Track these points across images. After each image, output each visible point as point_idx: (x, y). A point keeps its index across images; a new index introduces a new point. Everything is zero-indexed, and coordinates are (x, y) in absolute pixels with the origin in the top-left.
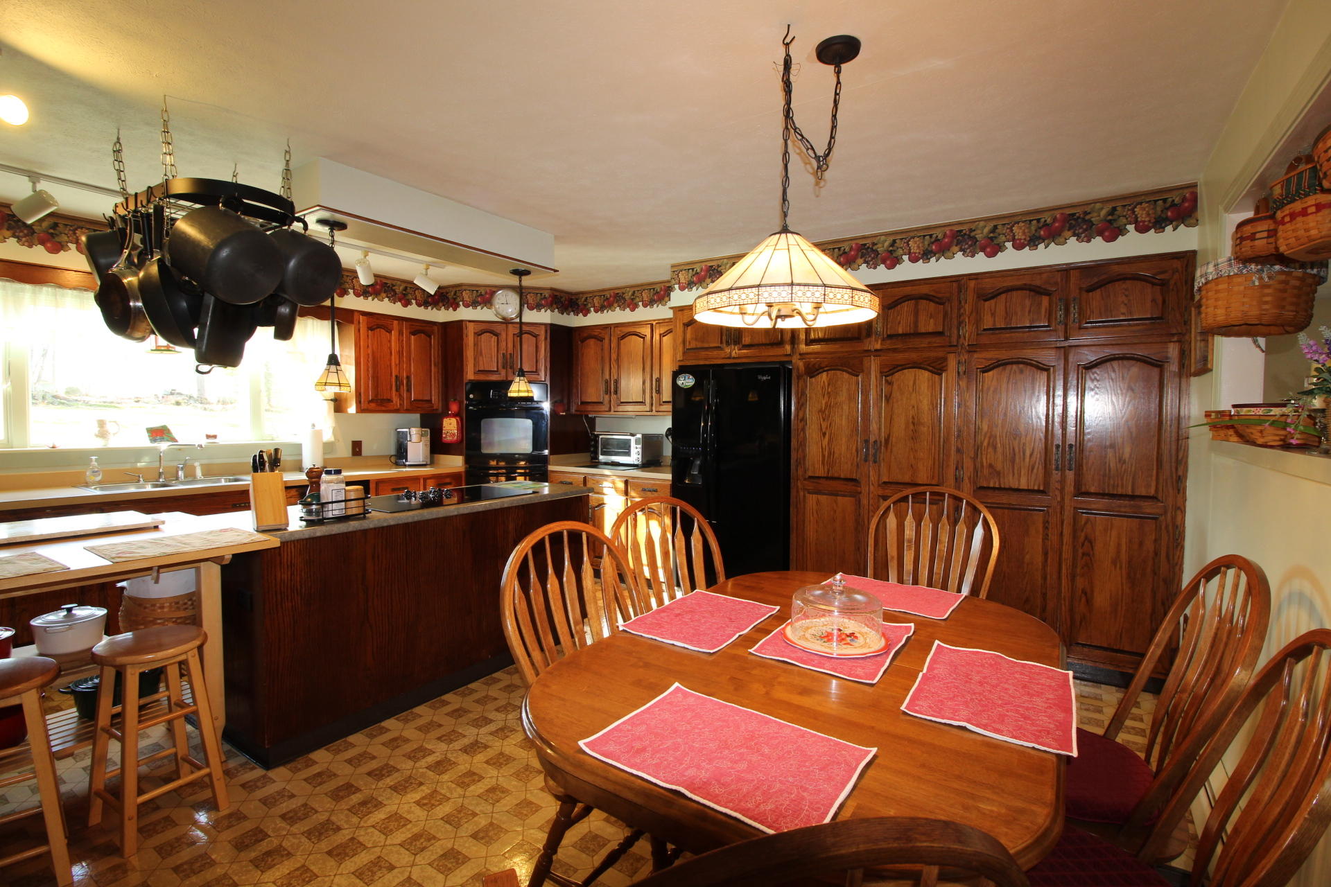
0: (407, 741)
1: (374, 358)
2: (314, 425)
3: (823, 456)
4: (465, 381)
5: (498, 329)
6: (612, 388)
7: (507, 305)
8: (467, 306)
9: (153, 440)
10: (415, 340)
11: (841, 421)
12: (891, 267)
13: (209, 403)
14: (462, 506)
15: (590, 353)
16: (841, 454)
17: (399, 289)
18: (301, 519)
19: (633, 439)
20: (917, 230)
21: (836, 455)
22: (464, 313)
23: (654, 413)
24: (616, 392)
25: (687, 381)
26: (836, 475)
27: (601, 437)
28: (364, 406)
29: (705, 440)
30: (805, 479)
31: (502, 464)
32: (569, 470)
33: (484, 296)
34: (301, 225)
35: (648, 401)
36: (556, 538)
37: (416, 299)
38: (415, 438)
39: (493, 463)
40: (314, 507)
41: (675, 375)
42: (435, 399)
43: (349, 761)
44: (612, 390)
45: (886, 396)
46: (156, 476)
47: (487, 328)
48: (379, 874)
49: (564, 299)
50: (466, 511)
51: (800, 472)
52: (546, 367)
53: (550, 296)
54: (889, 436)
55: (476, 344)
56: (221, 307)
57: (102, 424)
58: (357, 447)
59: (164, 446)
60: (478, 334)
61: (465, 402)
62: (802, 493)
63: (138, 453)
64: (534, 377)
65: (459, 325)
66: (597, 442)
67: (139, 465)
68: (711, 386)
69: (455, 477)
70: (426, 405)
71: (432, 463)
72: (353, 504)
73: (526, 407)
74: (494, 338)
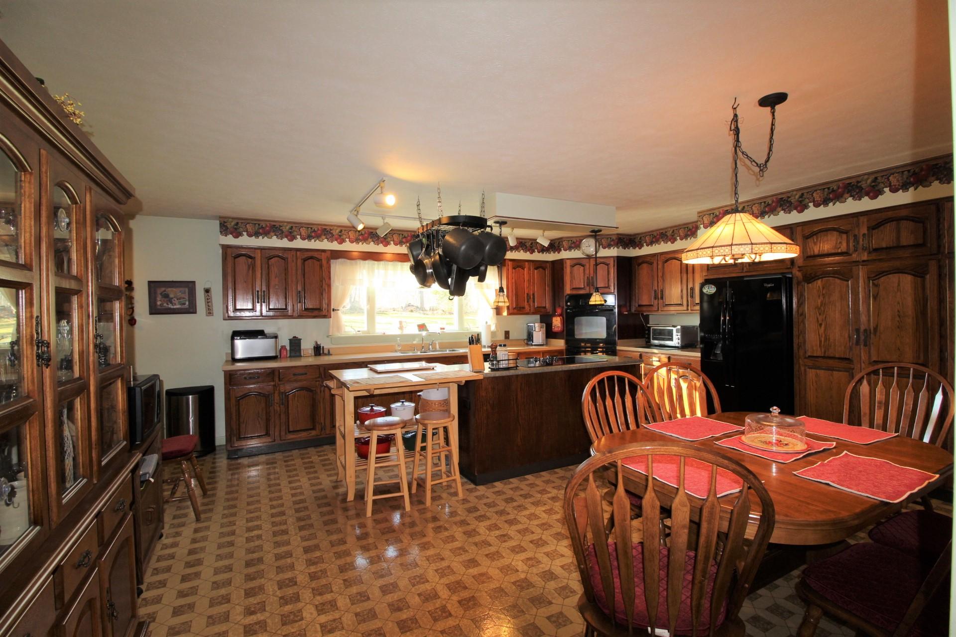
0: (537, 486)
1: (516, 284)
2: (487, 322)
3: (820, 341)
4: (565, 295)
5: (584, 262)
6: (659, 295)
7: (589, 247)
8: (565, 250)
9: (420, 331)
10: (537, 273)
11: (835, 315)
12: (874, 197)
13: (426, 310)
14: (564, 366)
15: (643, 274)
16: (835, 340)
17: (528, 244)
18: (489, 368)
19: (674, 329)
20: (897, 167)
21: (831, 340)
22: (564, 255)
23: (689, 311)
24: (662, 298)
25: (710, 290)
26: (832, 355)
27: (652, 328)
28: (511, 311)
29: (724, 330)
30: (806, 358)
31: (589, 345)
32: (629, 349)
33: (575, 244)
34: (490, 228)
35: (685, 303)
36: (610, 379)
37: (537, 249)
38: (537, 329)
39: (583, 344)
40: (495, 362)
41: (702, 286)
42: (548, 305)
43: (512, 489)
44: (659, 297)
45: (873, 295)
46: (423, 348)
47: (577, 262)
48: (527, 534)
49: (625, 240)
50: (566, 369)
51: (801, 353)
52: (614, 284)
53: (616, 239)
54: (877, 326)
55: (571, 273)
56: (459, 270)
57: (401, 323)
58: (507, 334)
59: (424, 333)
60: (572, 266)
61: (565, 307)
62: (802, 368)
63: (413, 337)
64: (606, 290)
65: (561, 262)
66: (649, 331)
67: (415, 342)
68: (729, 292)
69: (560, 352)
70: (543, 310)
71: (547, 344)
72: (511, 361)
73: (602, 310)
74: (582, 268)
